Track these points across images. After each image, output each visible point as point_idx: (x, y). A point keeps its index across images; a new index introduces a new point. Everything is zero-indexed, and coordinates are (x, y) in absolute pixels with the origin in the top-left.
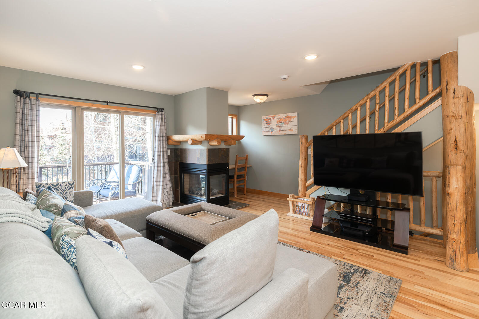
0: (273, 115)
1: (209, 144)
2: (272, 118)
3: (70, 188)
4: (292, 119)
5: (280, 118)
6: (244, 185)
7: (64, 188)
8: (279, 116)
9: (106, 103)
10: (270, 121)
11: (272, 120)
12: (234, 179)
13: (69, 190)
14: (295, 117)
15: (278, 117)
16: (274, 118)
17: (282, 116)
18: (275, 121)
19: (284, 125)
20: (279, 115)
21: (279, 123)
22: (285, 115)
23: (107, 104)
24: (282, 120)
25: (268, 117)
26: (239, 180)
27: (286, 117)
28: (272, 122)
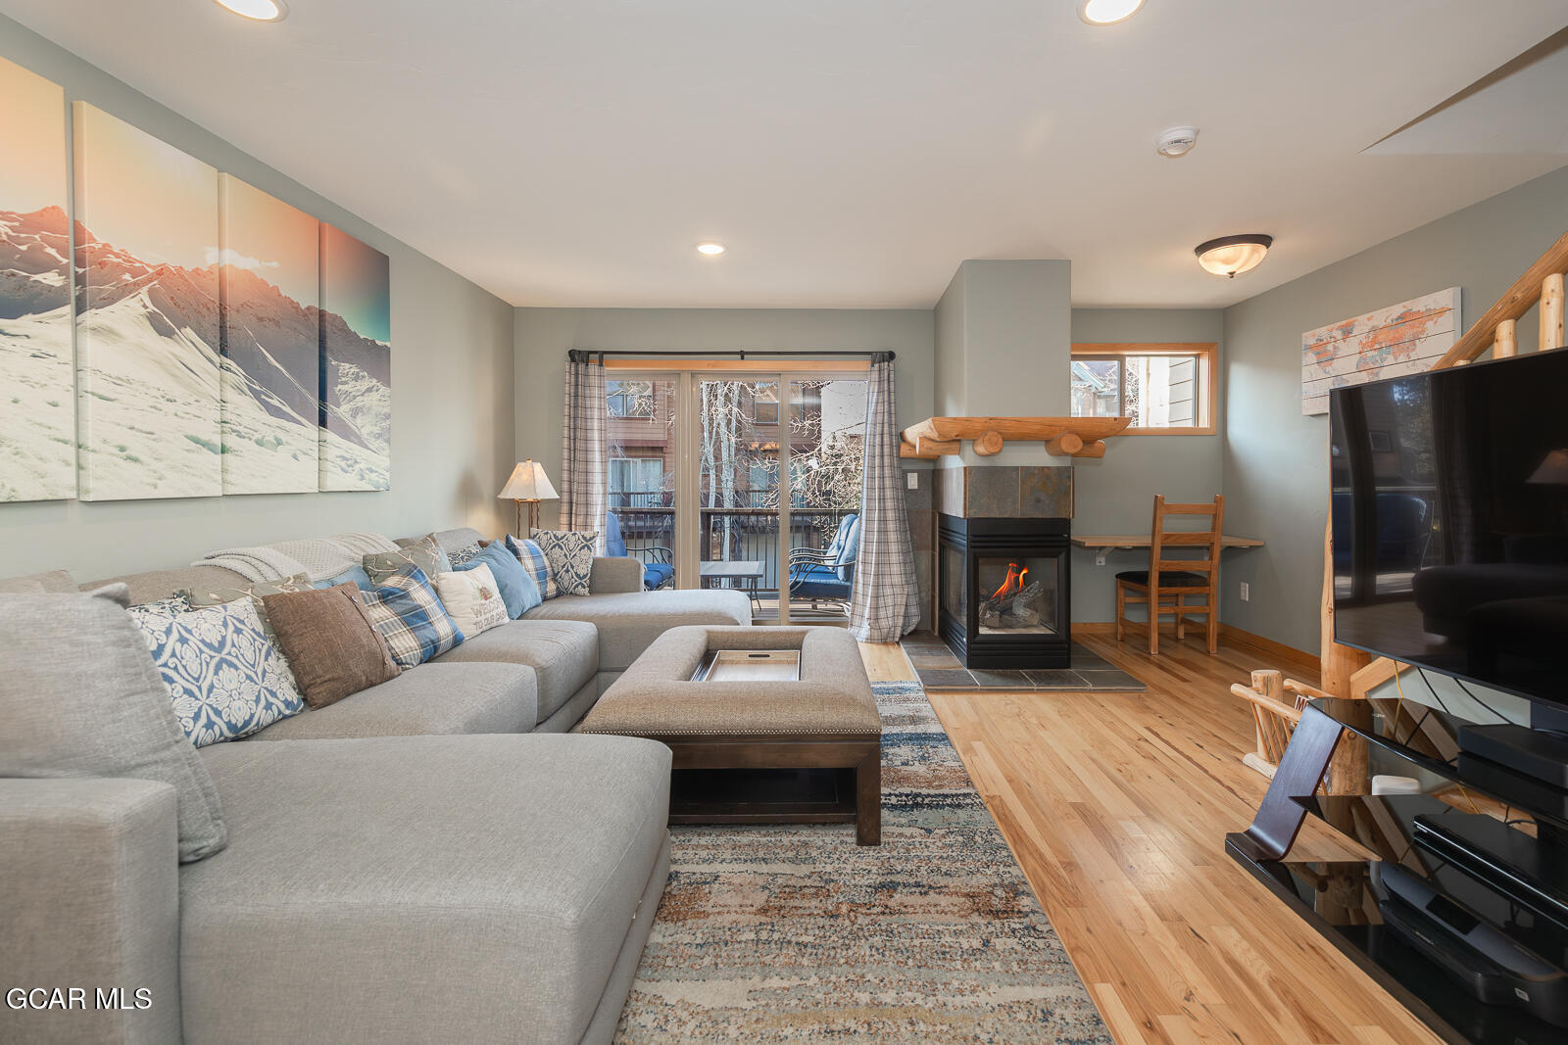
0: (1344, 322)
1: (975, 452)
2: (1338, 334)
3: (583, 548)
4: (1430, 324)
5: (1374, 329)
6: (1208, 615)
7: (571, 546)
8: (1369, 319)
9: (739, 356)
10: (1330, 347)
11: (1340, 344)
12: (1147, 586)
13: (580, 550)
14: (1441, 312)
15: (1363, 324)
16: (1347, 332)
17: (1382, 317)
18: (1352, 345)
19: (1390, 359)
20: (1370, 315)
21: (1370, 354)
22: (1397, 310)
23: (742, 358)
24: (1381, 337)
25: (1323, 332)
26: (1166, 590)
27: (1403, 319)
28: (1340, 353)
